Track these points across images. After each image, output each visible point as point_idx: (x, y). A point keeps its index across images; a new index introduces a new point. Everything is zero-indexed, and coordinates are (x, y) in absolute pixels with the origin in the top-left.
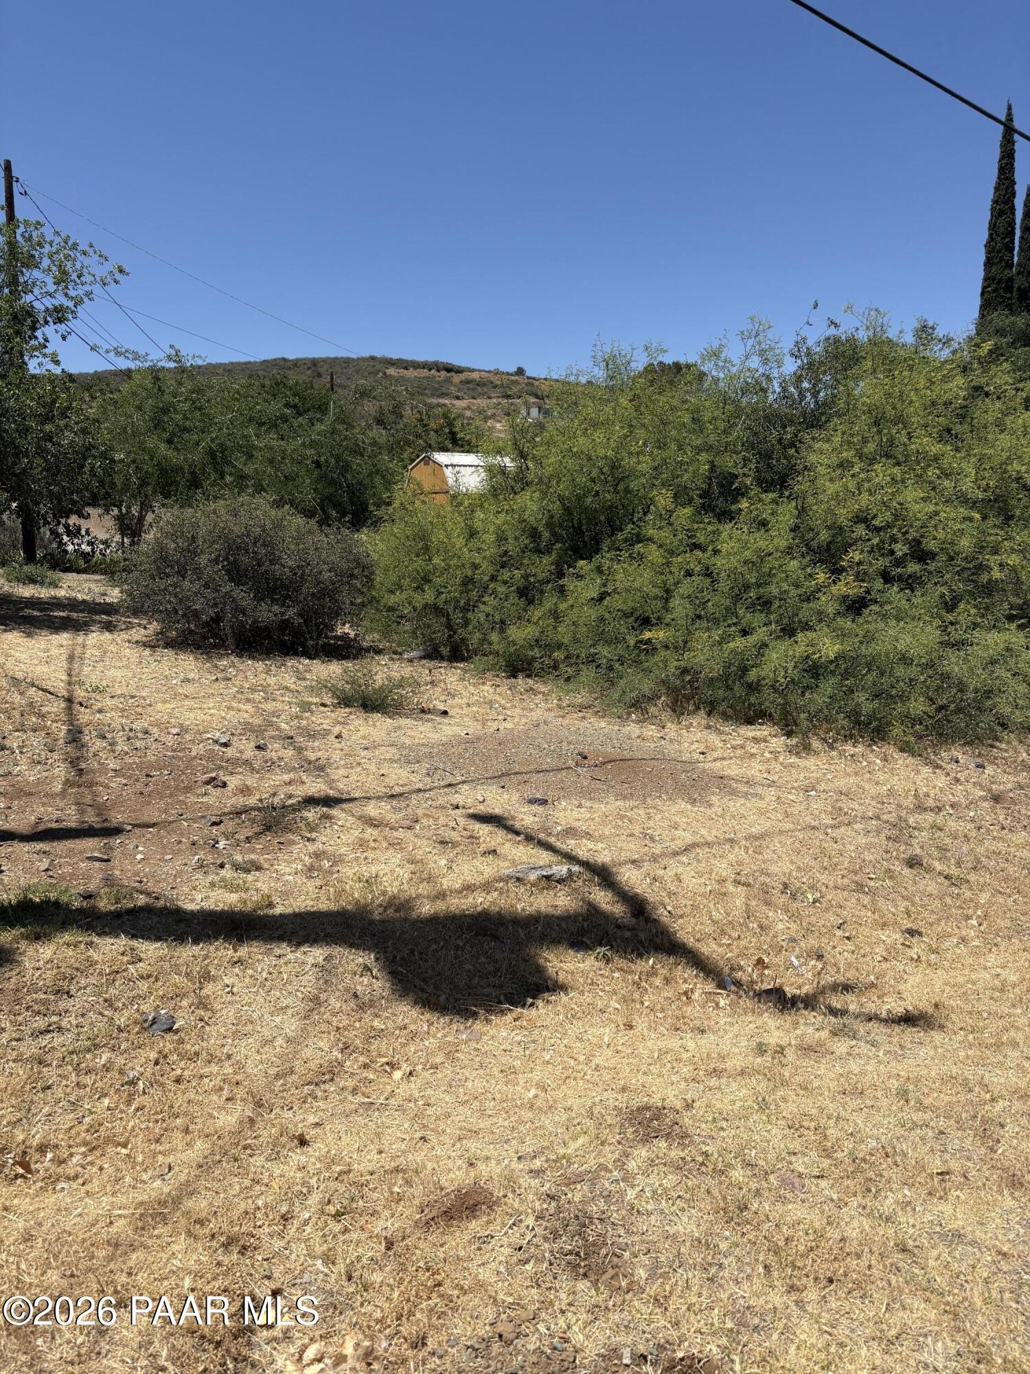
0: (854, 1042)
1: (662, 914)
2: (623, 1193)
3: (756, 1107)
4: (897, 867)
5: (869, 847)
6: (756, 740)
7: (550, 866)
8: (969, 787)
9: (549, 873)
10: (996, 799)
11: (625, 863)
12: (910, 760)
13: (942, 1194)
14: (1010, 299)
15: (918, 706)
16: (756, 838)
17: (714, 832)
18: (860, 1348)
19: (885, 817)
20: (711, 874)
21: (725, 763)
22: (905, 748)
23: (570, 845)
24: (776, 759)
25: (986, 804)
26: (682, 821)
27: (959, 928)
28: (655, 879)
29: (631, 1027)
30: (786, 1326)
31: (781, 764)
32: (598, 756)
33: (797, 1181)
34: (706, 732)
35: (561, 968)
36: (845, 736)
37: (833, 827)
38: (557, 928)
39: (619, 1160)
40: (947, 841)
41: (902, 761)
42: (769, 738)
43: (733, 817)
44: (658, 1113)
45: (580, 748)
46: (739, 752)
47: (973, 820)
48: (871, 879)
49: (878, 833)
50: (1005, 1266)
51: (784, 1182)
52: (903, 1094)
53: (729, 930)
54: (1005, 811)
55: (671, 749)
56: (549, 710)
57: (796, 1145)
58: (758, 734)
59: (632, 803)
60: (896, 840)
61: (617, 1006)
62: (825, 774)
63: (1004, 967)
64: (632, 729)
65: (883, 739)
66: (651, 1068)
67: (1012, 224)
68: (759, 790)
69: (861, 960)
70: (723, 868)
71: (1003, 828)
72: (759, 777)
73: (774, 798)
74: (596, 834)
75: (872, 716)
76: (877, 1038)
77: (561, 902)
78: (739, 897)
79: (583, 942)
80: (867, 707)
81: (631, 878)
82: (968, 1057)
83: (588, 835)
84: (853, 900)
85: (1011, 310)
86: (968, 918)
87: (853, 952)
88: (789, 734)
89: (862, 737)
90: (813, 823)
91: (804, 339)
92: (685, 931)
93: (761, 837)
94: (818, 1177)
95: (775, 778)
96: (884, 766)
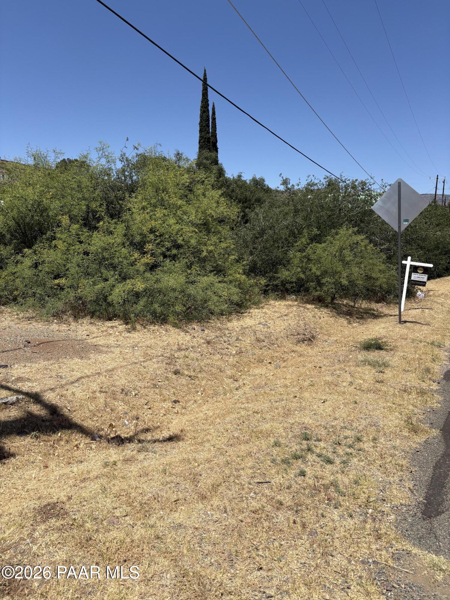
0: (147, 453)
1: (66, 412)
2: (31, 549)
3: (101, 492)
4: (170, 375)
5: (159, 368)
6: (112, 327)
7: (7, 397)
8: (198, 339)
9: (6, 401)
10: (208, 343)
11: (47, 390)
12: (177, 330)
13: (175, 509)
14: (209, 146)
15: (179, 308)
16: (110, 371)
17: (91, 371)
18: (136, 587)
19: (165, 355)
20: (89, 390)
21: (98, 339)
22: (175, 326)
23: (19, 385)
24: (121, 335)
25: (205, 345)
26: (76, 367)
27: (194, 397)
28: (62, 396)
29: (47, 467)
30: (104, 588)
31: (123, 337)
32: (36, 341)
33: (115, 521)
34: (90, 326)
35: (12, 446)
36: (151, 323)
37: (144, 362)
38: (10, 427)
39: (30, 533)
40: (190, 361)
41: (173, 331)
42: (118, 326)
43: (100, 362)
44: (54, 506)
45: (27, 338)
46: (105, 333)
47: (200, 352)
48: (159, 382)
49: (162, 362)
50: (197, 533)
51: (109, 522)
52: (164, 471)
53: (97, 414)
54: (211, 347)
55: (72, 335)
56: (13, 321)
57: (117, 505)
58: (114, 324)
59: (51, 362)
60: (169, 364)
61: (41, 458)
62: (141, 340)
63: (208, 410)
64: (54, 327)
65: (166, 323)
66: (55, 484)
67: (208, 116)
68: (112, 349)
69: (155, 417)
70: (95, 386)
71: (211, 354)
72: (113, 344)
73: (119, 352)
74: (33, 379)
75: (162, 313)
76: (156, 449)
77: (13, 413)
78: (101, 398)
79: (24, 431)
80: (159, 310)
81: (51, 397)
82: (191, 450)
83: (29, 380)
84: (152, 392)
85: (210, 150)
86: (198, 392)
87: (152, 414)
88: (127, 324)
89: (158, 322)
90: (136, 361)
91: (125, 154)
92: (77, 418)
93: (113, 370)
94: (125, 516)
95: (120, 343)
96: (166, 334)
